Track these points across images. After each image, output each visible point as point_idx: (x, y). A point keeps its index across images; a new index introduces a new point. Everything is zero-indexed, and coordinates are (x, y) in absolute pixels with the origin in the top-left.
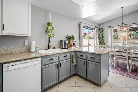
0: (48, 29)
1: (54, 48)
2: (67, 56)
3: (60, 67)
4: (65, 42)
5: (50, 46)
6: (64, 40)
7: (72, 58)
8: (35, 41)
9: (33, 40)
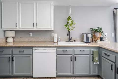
0: (68, 23)
1: (75, 41)
2: (84, 51)
3: (75, 60)
4: (86, 35)
5: (70, 38)
6: (85, 33)
7: (93, 55)
8: (57, 34)
9: (56, 33)
